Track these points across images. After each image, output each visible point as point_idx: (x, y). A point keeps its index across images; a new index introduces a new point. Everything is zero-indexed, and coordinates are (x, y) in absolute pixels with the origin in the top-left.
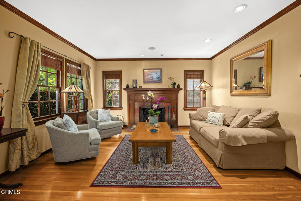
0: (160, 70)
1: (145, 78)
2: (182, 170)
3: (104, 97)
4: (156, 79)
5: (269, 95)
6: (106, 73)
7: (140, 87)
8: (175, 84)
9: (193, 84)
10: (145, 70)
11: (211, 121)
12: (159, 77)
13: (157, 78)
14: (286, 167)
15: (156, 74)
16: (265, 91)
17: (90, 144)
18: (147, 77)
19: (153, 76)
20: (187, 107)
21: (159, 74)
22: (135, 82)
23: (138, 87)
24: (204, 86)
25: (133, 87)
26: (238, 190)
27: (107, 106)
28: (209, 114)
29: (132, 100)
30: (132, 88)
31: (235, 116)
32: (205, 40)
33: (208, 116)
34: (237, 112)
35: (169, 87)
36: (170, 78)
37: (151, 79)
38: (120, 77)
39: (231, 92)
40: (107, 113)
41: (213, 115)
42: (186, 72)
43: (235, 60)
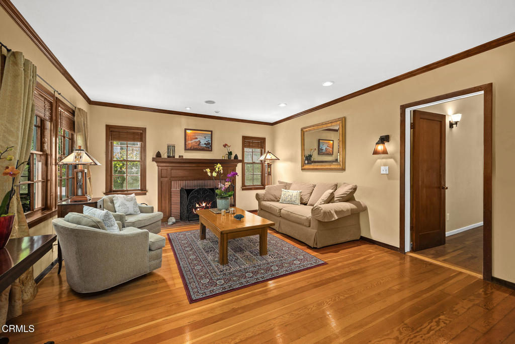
0: (210, 133)
1: (187, 143)
2: (282, 257)
3: (109, 174)
4: (205, 146)
5: (343, 169)
6: (111, 129)
7: (179, 156)
8: (230, 153)
9: (252, 155)
10: (187, 131)
11: (288, 200)
12: (209, 143)
13: (205, 144)
14: (361, 237)
15: (204, 138)
16: (340, 166)
17: (150, 250)
18: (190, 142)
19: (199, 141)
20: (245, 186)
21: (208, 139)
22: (171, 148)
23: (177, 157)
24: (270, 158)
25: (168, 157)
26: (340, 262)
27: (114, 189)
28: (283, 193)
29: (167, 177)
30: (166, 157)
31: (312, 193)
32: (280, 104)
33: (282, 196)
34: (311, 189)
35: (223, 158)
36: (225, 146)
37: (196, 144)
38: (144, 139)
39: (302, 166)
40: (132, 200)
41: (288, 194)
42: (245, 138)
43: (306, 131)
